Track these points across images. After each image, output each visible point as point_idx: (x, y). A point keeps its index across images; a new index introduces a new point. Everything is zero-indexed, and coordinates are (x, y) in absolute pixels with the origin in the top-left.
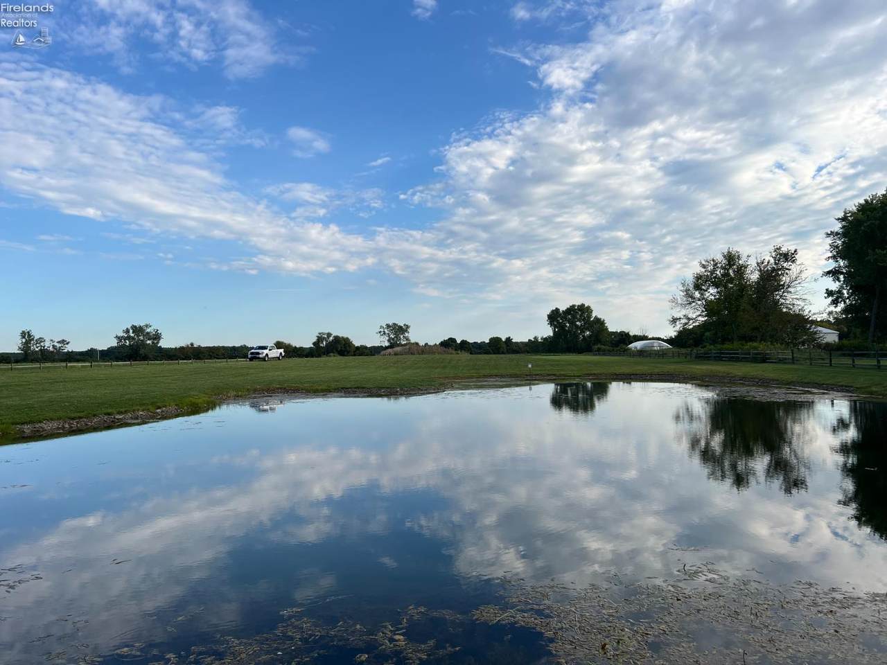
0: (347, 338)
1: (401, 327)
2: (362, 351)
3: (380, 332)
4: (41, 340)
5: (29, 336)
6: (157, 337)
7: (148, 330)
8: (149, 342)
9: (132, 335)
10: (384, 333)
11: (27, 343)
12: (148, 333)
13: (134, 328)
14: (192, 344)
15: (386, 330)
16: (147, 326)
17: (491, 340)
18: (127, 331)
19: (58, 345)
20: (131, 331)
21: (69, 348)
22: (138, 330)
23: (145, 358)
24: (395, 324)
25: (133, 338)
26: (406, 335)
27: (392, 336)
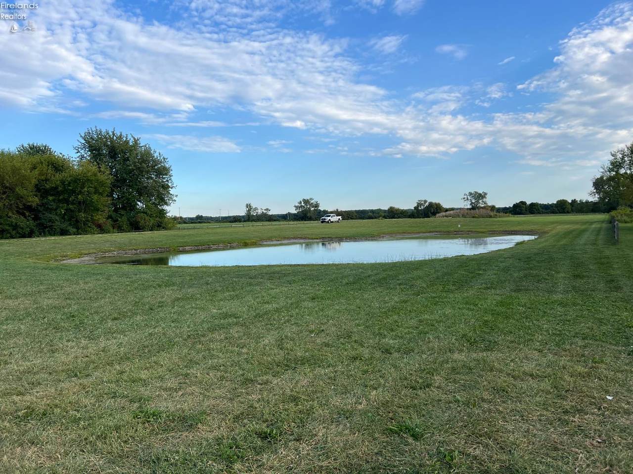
0: (439, 203)
1: (480, 194)
4: (256, 209)
5: (250, 206)
6: (317, 206)
7: (312, 202)
8: (312, 209)
9: (303, 205)
11: (249, 211)
12: (312, 203)
13: (304, 200)
14: (337, 210)
16: (311, 199)
17: (558, 202)
18: (301, 203)
19: (265, 212)
20: (303, 203)
21: (270, 213)
22: (306, 202)
23: (310, 219)
24: (476, 192)
25: (304, 207)
26: (484, 200)
27: (473, 201)
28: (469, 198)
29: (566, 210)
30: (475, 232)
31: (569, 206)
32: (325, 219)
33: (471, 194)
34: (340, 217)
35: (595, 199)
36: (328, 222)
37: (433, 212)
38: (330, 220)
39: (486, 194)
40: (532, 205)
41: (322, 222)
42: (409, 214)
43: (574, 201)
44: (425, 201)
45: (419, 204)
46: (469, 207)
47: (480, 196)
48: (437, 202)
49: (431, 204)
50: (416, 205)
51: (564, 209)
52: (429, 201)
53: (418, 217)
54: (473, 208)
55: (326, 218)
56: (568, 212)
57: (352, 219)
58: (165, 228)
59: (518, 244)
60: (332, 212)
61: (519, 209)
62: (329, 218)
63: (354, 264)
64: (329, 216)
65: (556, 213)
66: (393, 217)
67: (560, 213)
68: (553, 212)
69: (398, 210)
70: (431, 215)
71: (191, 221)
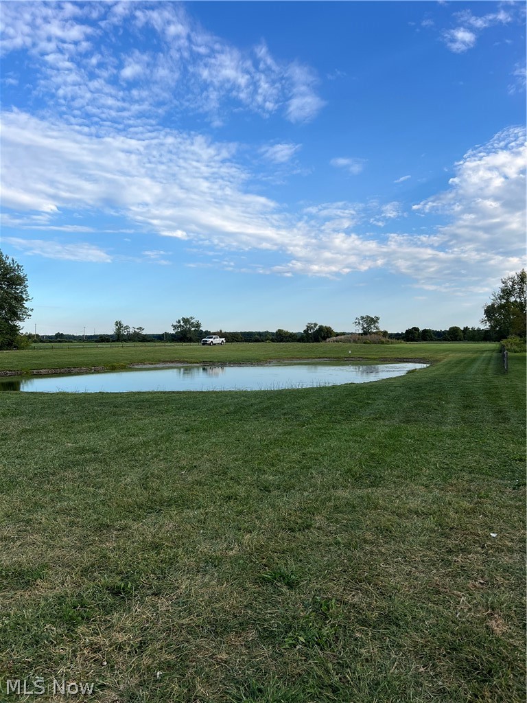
0: (330, 327)
3: (356, 323)
4: (127, 327)
5: (120, 324)
6: (198, 325)
7: (192, 321)
8: (193, 329)
9: (182, 324)
11: (119, 329)
12: (193, 323)
13: (183, 319)
14: (221, 331)
16: (191, 318)
17: (451, 329)
18: (179, 322)
19: (137, 331)
20: (182, 322)
21: (144, 333)
22: (186, 321)
23: (190, 340)
24: (368, 316)
25: (183, 327)
26: (377, 325)
27: (365, 326)
28: (361, 322)
29: (458, 338)
30: (366, 358)
31: (462, 334)
32: (206, 341)
33: (362, 318)
34: (223, 339)
35: (486, 327)
36: (210, 344)
37: (324, 336)
38: (212, 342)
39: (378, 318)
40: (425, 331)
41: (203, 344)
42: (298, 337)
43: (466, 329)
44: (316, 325)
45: (309, 328)
46: (361, 332)
47: (372, 321)
48: (328, 326)
49: (321, 327)
50: (305, 328)
51: (457, 336)
52: (319, 324)
53: (308, 342)
54: (365, 333)
55: (208, 340)
56: (460, 340)
57: (237, 341)
58: (17, 348)
59: (409, 372)
60: (214, 334)
61: (412, 335)
62: (211, 340)
63: (236, 392)
64: (212, 338)
65: (449, 340)
66: (281, 341)
67: (453, 340)
68: (446, 340)
69: (287, 332)
70: (321, 339)
71: (50, 339)
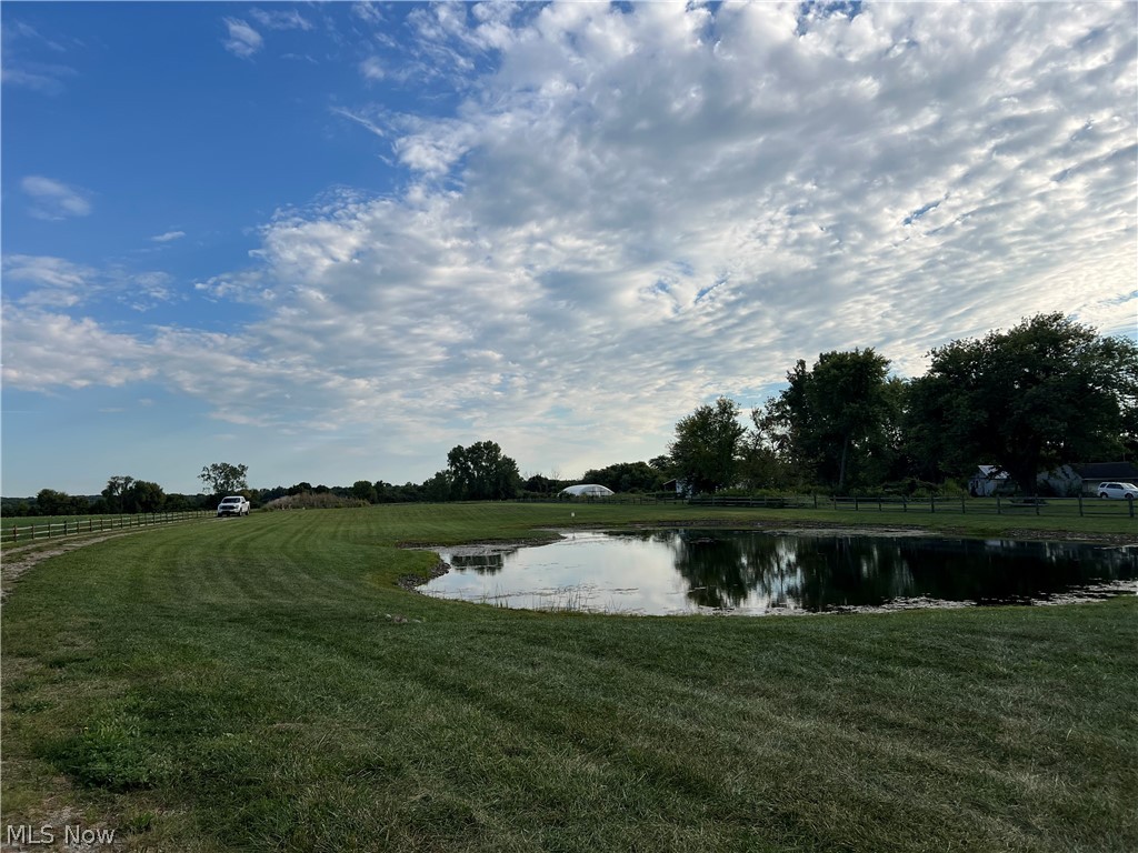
0: (155, 485)
1: (233, 469)
2: (177, 503)
3: (203, 476)
10: (209, 477)
15: (211, 473)
17: (357, 484)
24: (224, 465)
26: (242, 479)
27: (221, 482)
28: (213, 475)
29: (371, 498)
31: (375, 492)
33: (215, 467)
37: (146, 502)
39: (244, 468)
42: (91, 504)
43: (380, 484)
44: (128, 480)
45: (113, 486)
46: (212, 492)
47: (234, 472)
48: (152, 482)
49: (140, 485)
50: (105, 487)
52: (136, 479)
54: (219, 495)
64: (238, 501)
66: (54, 512)
69: (63, 497)
70: (139, 507)
